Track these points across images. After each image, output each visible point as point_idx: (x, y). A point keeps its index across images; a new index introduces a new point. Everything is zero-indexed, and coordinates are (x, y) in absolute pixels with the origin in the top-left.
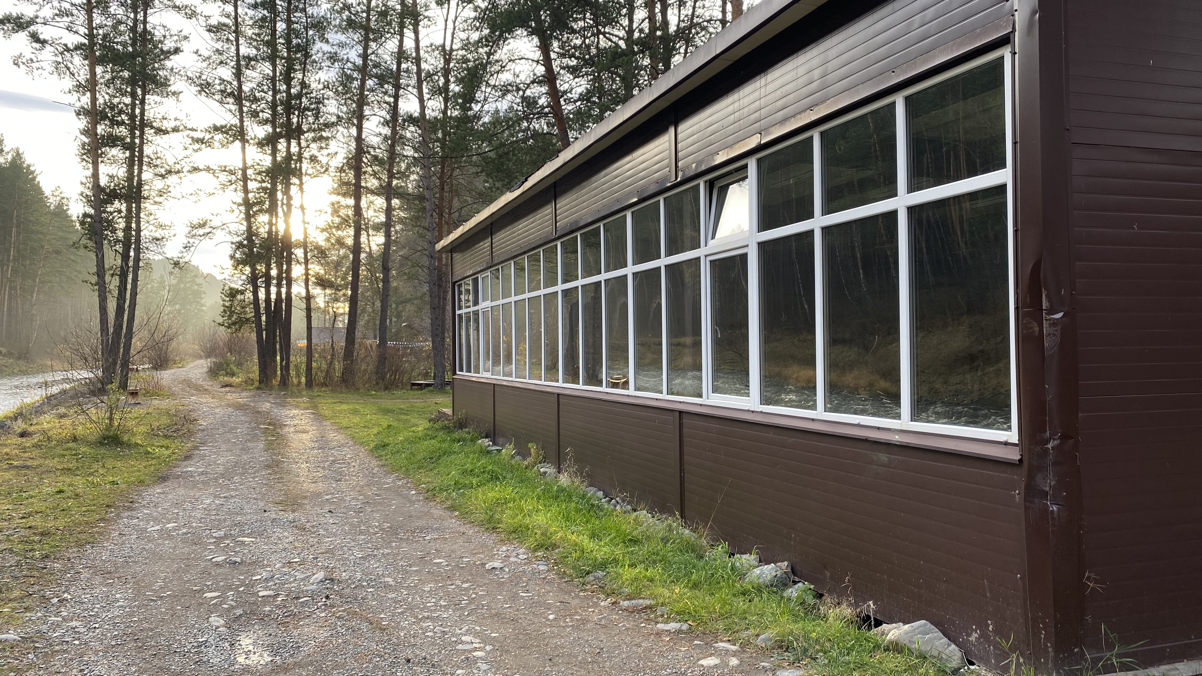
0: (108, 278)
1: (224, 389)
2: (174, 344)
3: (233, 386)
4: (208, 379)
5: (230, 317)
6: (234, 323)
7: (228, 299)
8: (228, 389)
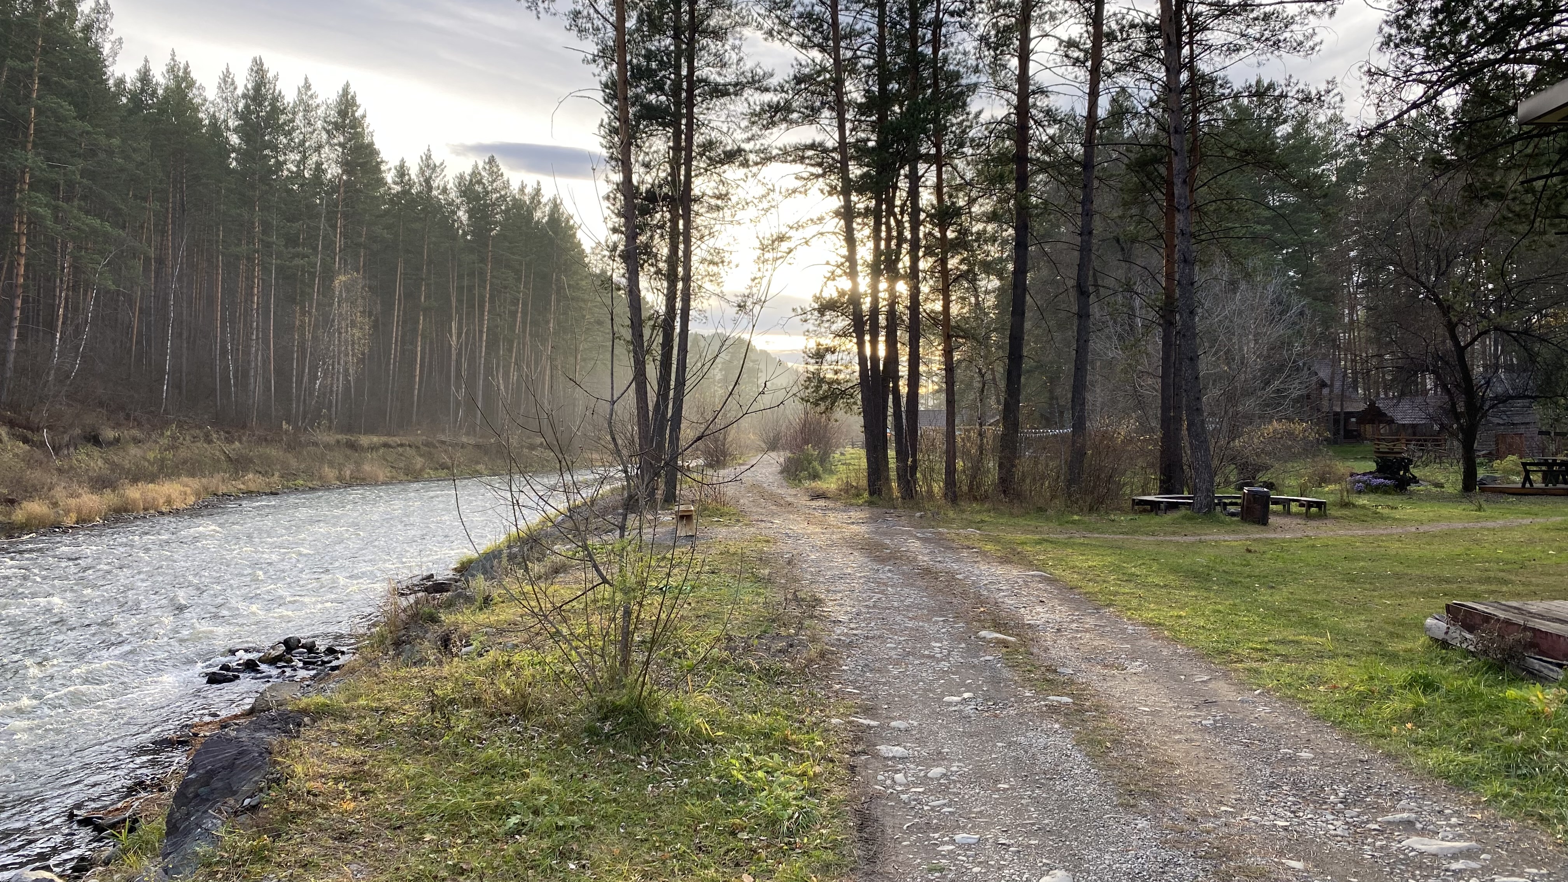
0: (647, 332)
1: (815, 503)
2: (733, 432)
3: (829, 498)
4: (785, 484)
5: (818, 388)
6: (824, 398)
7: (813, 361)
8: (821, 503)
